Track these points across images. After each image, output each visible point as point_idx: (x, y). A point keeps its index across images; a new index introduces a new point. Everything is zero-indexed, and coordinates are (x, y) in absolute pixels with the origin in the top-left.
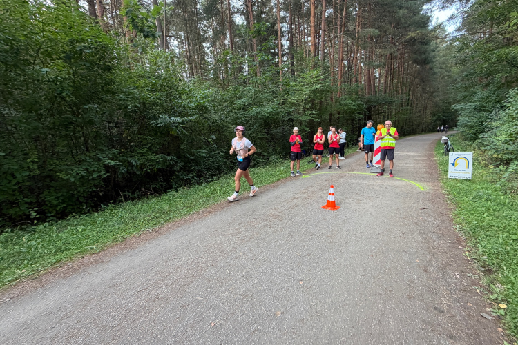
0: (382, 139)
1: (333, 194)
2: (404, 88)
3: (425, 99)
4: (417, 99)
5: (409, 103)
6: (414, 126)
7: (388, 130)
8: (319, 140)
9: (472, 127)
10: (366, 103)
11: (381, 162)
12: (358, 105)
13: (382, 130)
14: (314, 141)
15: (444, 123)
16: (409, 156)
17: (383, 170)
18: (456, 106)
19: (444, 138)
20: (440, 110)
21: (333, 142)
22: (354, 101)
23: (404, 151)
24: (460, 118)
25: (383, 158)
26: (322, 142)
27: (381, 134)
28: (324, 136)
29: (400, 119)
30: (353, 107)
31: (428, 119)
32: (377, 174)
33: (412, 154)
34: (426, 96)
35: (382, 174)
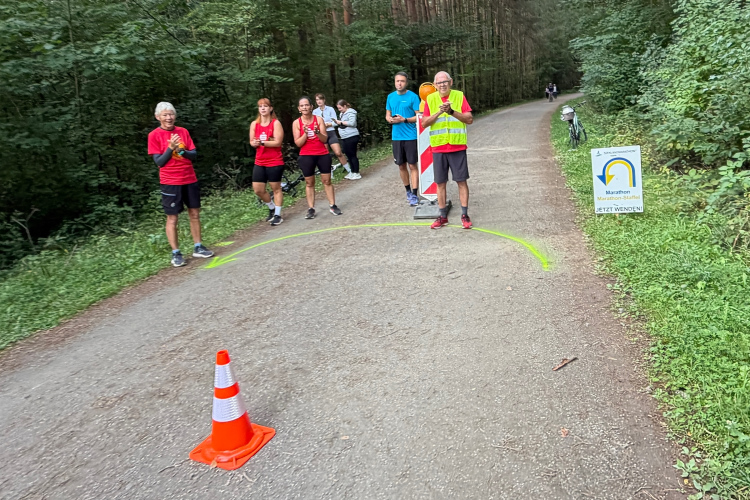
0: (431, 123)
1: (234, 390)
2: (482, 10)
3: (521, 34)
4: (508, 36)
5: (496, 42)
6: (508, 88)
7: (445, 98)
8: (263, 137)
9: (609, 84)
10: (410, 40)
11: (438, 189)
12: (390, 43)
13: (430, 98)
14: (253, 142)
15: (556, 79)
16: (505, 156)
17: (447, 209)
18: (577, 43)
19: (567, 110)
20: (548, 56)
21: (307, 141)
22: (380, 33)
23: (492, 143)
24: (585, 67)
25: (441, 178)
26: (276, 141)
27: (427, 112)
28: (277, 124)
29: (483, 75)
30: (380, 48)
31: (531, 74)
32: (432, 222)
33: (510, 149)
34: (522, 28)
35: (442, 221)
